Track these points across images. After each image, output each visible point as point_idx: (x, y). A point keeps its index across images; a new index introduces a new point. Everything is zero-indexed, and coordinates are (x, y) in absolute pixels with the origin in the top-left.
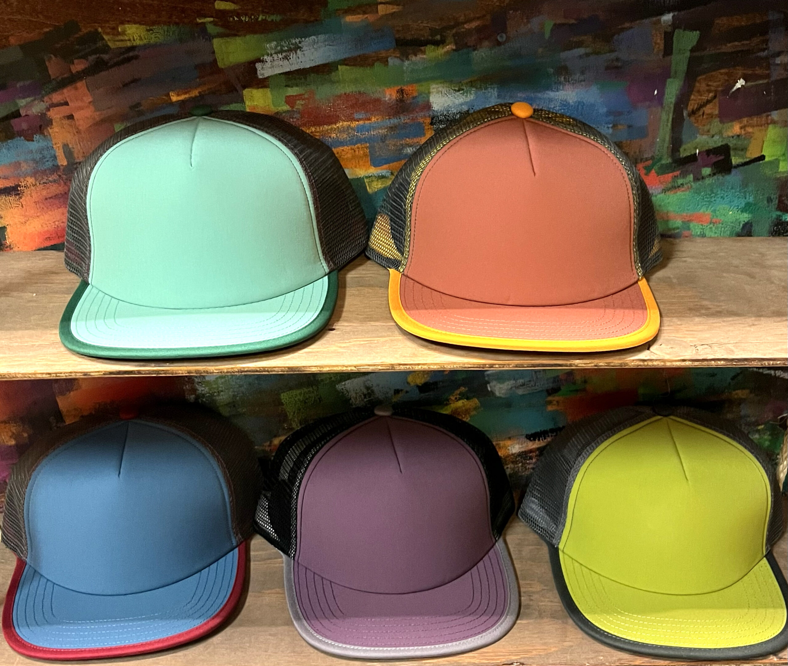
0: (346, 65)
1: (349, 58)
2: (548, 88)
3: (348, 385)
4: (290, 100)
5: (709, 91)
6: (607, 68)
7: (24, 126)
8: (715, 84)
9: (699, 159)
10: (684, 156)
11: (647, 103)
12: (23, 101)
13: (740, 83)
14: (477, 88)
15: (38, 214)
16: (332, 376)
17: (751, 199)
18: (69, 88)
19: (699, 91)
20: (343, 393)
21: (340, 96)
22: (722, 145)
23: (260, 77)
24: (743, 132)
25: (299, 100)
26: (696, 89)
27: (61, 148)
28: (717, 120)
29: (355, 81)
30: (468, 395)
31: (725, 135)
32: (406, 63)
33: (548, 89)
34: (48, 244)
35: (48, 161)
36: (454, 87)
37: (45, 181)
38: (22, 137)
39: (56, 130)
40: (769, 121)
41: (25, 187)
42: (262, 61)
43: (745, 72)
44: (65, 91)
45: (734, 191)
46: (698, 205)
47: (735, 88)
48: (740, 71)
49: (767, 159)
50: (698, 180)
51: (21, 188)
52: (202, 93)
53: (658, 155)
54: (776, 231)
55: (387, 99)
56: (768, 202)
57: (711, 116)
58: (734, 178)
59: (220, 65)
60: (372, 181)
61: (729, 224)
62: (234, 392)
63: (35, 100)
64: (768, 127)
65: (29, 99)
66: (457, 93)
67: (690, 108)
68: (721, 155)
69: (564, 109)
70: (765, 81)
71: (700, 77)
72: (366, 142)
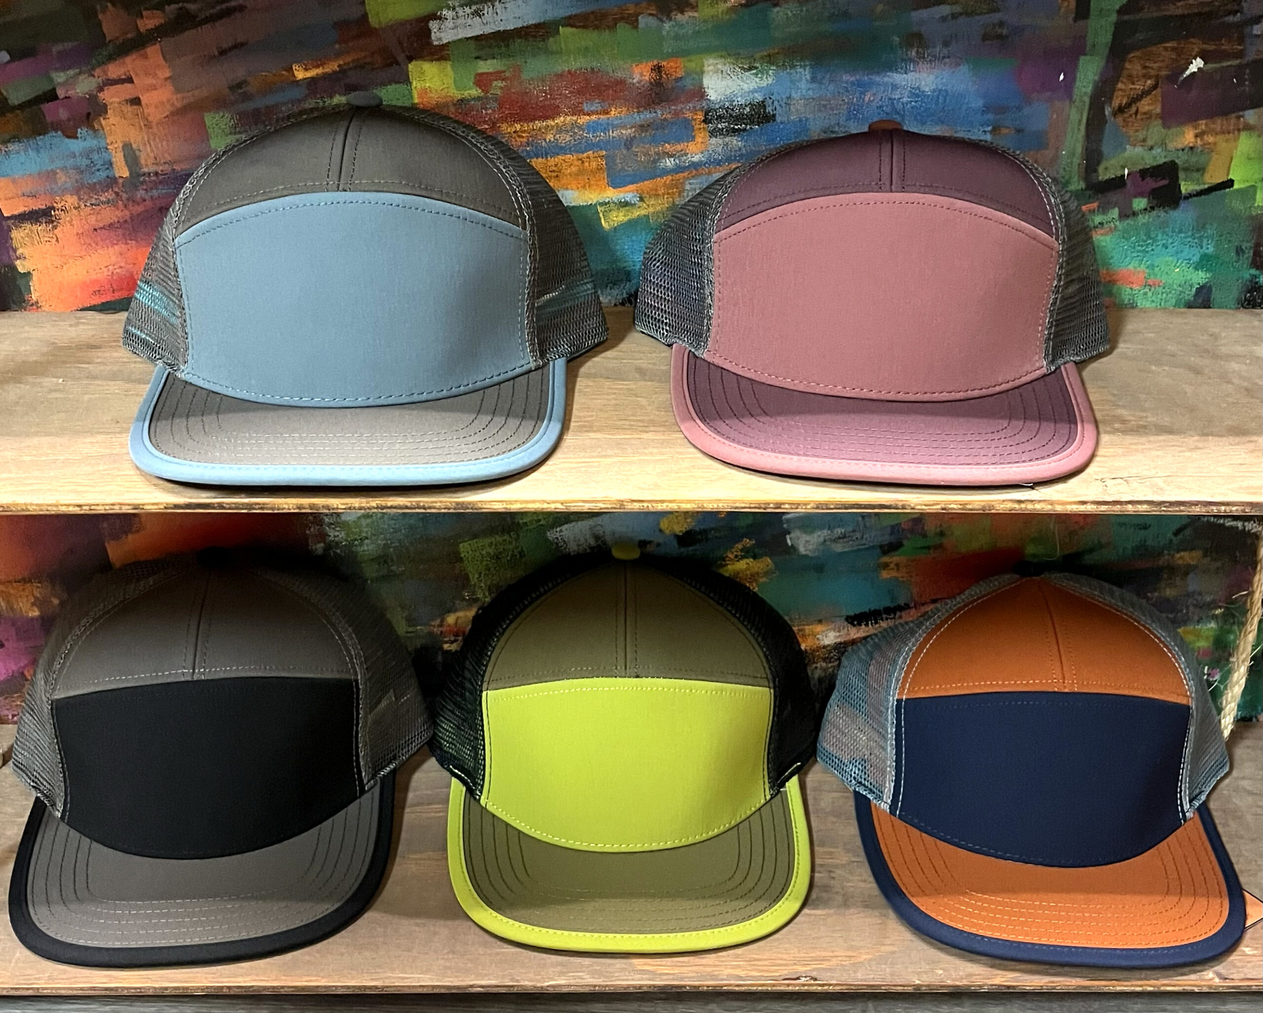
0: (572, 26)
1: (576, 15)
2: (891, 67)
3: (567, 532)
4: (482, 81)
5: (1147, 76)
6: (985, 37)
7: (63, 114)
8: (1155, 65)
9: (1129, 183)
10: (1106, 177)
11: (1048, 94)
12: (62, 74)
13: (1197, 64)
14: (778, 66)
15: (83, 253)
16: (540, 517)
17: (1211, 250)
18: (134, 56)
19: (1130, 76)
20: (557, 544)
21: (561, 76)
22: (1165, 163)
23: (436, 43)
24: (1199, 142)
25: (496, 80)
26: (1125, 73)
27: (121, 149)
28: (1160, 122)
29: (585, 51)
30: (756, 550)
31: (1171, 146)
32: (667, 26)
33: (891, 70)
34: (97, 301)
35: (98, 170)
36: (742, 63)
37: (94, 201)
38: (59, 132)
39: (112, 120)
40: (1241, 127)
41: (62, 210)
42: (440, 18)
43: (1204, 46)
44: (128, 60)
45: (1183, 235)
46: (1126, 258)
47: (1188, 73)
48: (1197, 45)
49: (1236, 186)
50: (1127, 216)
51: (57, 212)
52: (345, 67)
53: (1063, 177)
54: (1249, 301)
55: (635, 81)
56: (1238, 253)
57: (1149, 116)
58: (1184, 215)
59: (373, 21)
60: (610, 211)
61: (1175, 287)
62: (385, 539)
63: (80, 73)
64: (1239, 134)
65: (71, 72)
66: (747, 74)
67: (1116, 103)
68: (1163, 178)
69: (916, 102)
70: (1236, 62)
71: (1132, 55)
72: (601, 149)
